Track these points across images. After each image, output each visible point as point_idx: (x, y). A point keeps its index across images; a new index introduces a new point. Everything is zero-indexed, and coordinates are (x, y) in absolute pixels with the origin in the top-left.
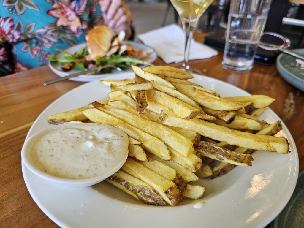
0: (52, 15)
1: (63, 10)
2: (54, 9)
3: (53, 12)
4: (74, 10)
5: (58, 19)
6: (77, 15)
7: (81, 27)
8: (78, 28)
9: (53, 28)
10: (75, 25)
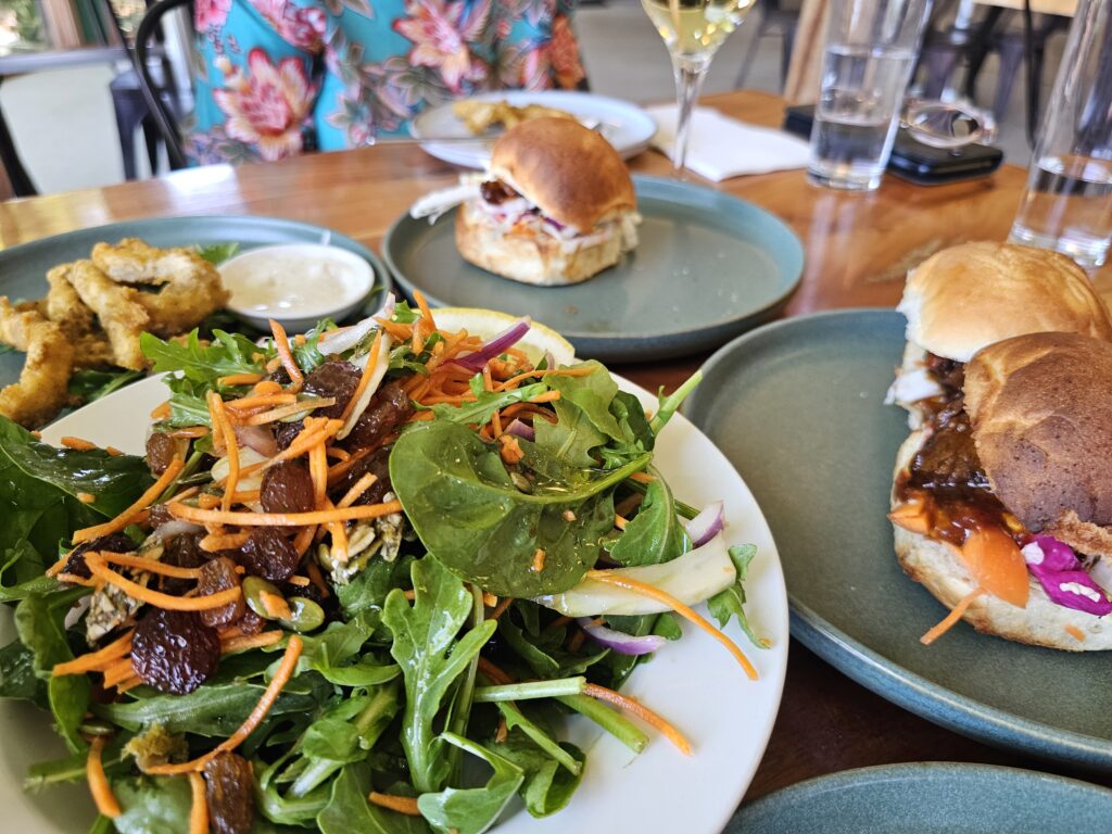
0: (401, 34)
1: (429, 24)
2: (410, 18)
3: (406, 26)
4: (457, 25)
5: (414, 44)
6: (464, 42)
7: (469, 75)
8: (462, 77)
9: (404, 68)
10: (455, 65)
